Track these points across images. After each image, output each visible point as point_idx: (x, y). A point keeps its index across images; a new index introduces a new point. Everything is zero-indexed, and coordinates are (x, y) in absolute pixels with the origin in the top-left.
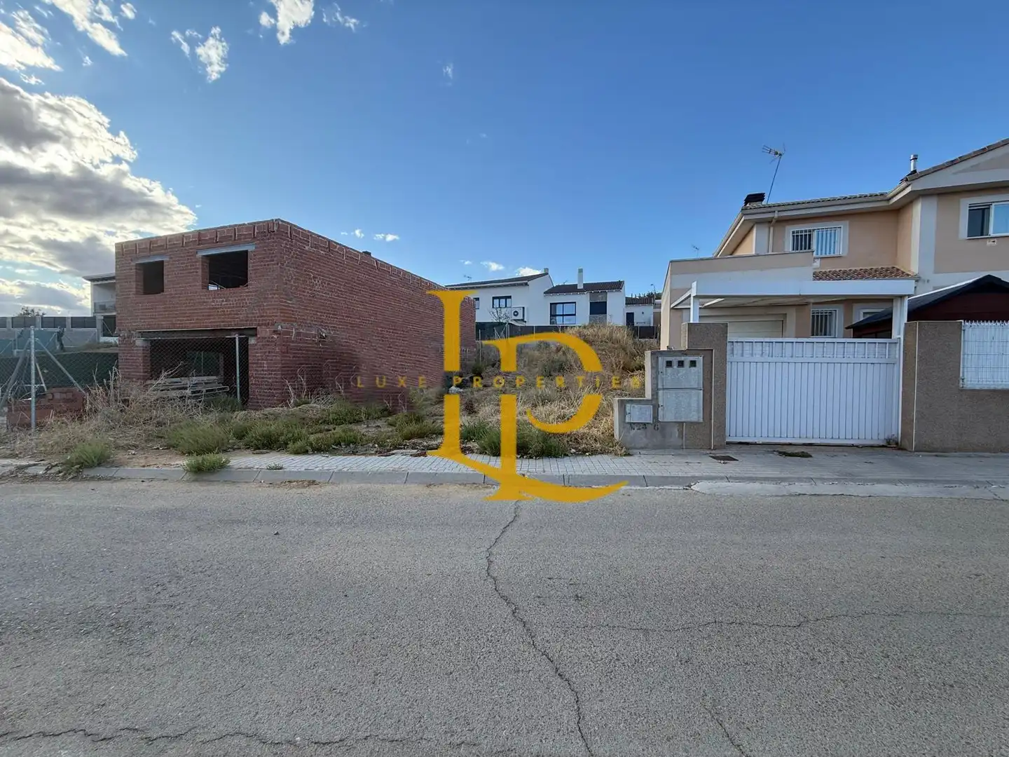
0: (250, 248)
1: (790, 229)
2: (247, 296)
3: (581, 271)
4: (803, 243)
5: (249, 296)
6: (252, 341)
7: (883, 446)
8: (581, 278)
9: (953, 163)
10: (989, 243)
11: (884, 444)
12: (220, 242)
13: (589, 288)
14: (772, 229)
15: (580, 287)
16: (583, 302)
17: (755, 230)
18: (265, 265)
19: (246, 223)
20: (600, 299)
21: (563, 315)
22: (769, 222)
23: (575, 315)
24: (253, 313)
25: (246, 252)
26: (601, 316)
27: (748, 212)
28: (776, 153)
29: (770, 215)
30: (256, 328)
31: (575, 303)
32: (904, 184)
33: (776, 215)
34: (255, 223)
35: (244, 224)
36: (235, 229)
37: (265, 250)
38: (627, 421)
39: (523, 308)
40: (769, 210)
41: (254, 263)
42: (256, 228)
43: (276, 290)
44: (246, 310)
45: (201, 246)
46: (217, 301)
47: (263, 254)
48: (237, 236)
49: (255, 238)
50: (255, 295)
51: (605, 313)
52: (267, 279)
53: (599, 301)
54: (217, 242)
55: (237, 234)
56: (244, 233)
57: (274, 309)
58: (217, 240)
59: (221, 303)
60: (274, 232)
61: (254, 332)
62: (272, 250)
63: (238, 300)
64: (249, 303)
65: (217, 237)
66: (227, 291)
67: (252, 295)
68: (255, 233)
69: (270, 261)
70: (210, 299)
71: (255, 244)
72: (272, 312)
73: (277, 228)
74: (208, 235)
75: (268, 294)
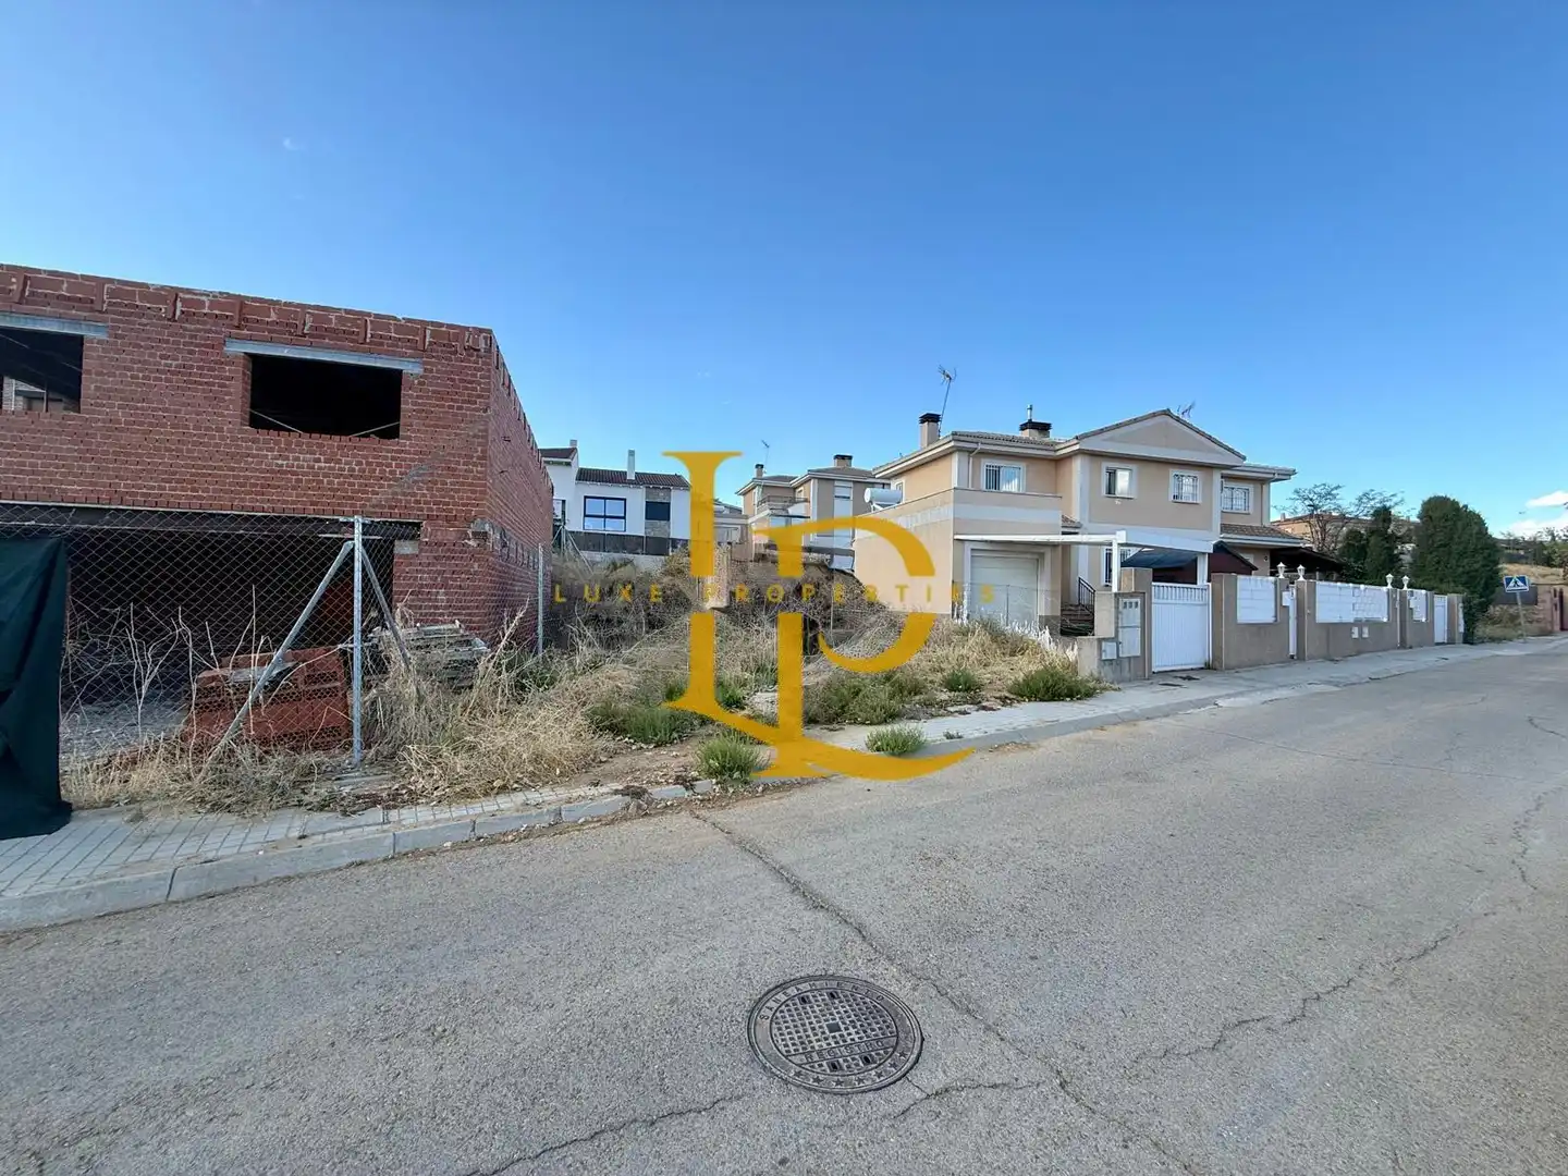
0: (410, 368)
1: (986, 462)
2: (393, 459)
3: (632, 453)
4: (994, 480)
5: (403, 459)
6: (404, 548)
7: (1202, 668)
8: (631, 464)
9: (1102, 431)
10: (1117, 501)
11: (1203, 666)
12: (311, 336)
13: (643, 480)
14: (971, 460)
15: (631, 477)
16: (637, 499)
17: (955, 458)
18: (451, 407)
19: (400, 317)
20: (660, 497)
21: (605, 517)
22: (970, 452)
23: (624, 518)
24: (415, 495)
25: (400, 372)
26: (663, 523)
27: (956, 437)
29: (974, 445)
30: (418, 525)
31: (625, 500)
32: (1076, 441)
33: (980, 447)
34: (428, 323)
35: (395, 319)
36: (382, 321)
37: (453, 380)
38: (1104, 658)
39: (564, 502)
40: (975, 440)
41: (418, 397)
42: (428, 332)
43: (479, 458)
44: (390, 486)
45: (245, 332)
46: (297, 459)
47: (446, 386)
48: (369, 335)
49: (424, 351)
50: (421, 460)
51: (669, 519)
52: (456, 434)
53: (658, 500)
54: (304, 335)
55: (369, 331)
56: (393, 335)
57: (474, 492)
58: (305, 331)
59: (312, 463)
60: (479, 350)
61: (411, 530)
62: (471, 382)
63: (368, 464)
64: (401, 473)
65: (304, 324)
66: (333, 442)
67: (413, 460)
68: (427, 343)
69: (464, 402)
70: (272, 450)
71: (425, 363)
72: (469, 498)
73: (486, 344)
74: (272, 314)
75: (458, 463)
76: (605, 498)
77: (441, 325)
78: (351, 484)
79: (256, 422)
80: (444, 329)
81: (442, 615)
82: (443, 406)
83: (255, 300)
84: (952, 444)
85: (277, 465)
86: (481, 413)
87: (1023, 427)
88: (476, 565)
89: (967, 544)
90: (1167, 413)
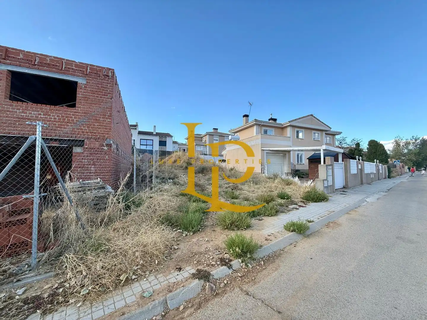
0: (81, 81)
1: (264, 128)
2: (73, 115)
3: (155, 126)
4: (266, 132)
5: (78, 115)
6: (77, 150)
8: (155, 130)
9: (295, 120)
10: (299, 140)
11: (344, 187)
12: (38, 65)
13: (157, 134)
14: (260, 127)
15: (155, 133)
16: (156, 140)
17: (255, 127)
18: (98, 97)
19: (77, 62)
20: (163, 139)
21: (147, 145)
22: (259, 125)
23: (153, 145)
25: (76, 83)
26: (164, 147)
28: (250, 104)
29: (261, 123)
30: (83, 141)
31: (153, 140)
32: (289, 122)
33: (262, 124)
34: (88, 65)
35: (74, 62)
36: (69, 62)
37: (98, 87)
39: (134, 140)
41: (84, 92)
42: (88, 68)
43: (108, 116)
44: (71, 126)
45: (8, 61)
46: (31, 113)
47: (96, 89)
48: (64, 67)
49: (87, 75)
50: (84, 116)
51: (166, 146)
52: (100, 107)
53: (163, 140)
54: (35, 65)
55: (64, 66)
56: (74, 68)
57: (106, 129)
58: (36, 63)
59: (37, 115)
60: (109, 76)
61: (80, 143)
62: (105, 88)
63: (62, 116)
64: (76, 121)
65: (35, 60)
66: (47, 108)
67: (81, 116)
68: (88, 72)
69: (102, 95)
70: (19, 109)
71: (87, 79)
72: (104, 131)
73: (112, 74)
74: (21, 55)
75: (100, 118)
76: (147, 140)
77: (94, 66)
78: (54, 125)
79: (12, 98)
80: (95, 67)
81: (92, 176)
82: (94, 96)
83: (13, 49)
84: (254, 123)
85: (21, 116)
86: (110, 100)
87: (269, 120)
88: (107, 157)
89: (265, 151)
90: (312, 115)
